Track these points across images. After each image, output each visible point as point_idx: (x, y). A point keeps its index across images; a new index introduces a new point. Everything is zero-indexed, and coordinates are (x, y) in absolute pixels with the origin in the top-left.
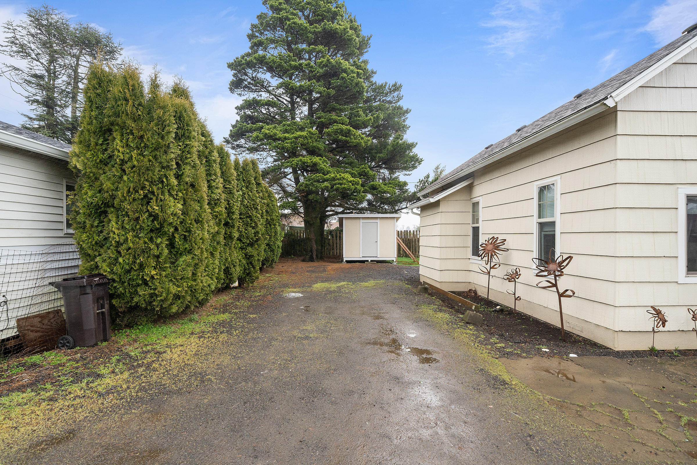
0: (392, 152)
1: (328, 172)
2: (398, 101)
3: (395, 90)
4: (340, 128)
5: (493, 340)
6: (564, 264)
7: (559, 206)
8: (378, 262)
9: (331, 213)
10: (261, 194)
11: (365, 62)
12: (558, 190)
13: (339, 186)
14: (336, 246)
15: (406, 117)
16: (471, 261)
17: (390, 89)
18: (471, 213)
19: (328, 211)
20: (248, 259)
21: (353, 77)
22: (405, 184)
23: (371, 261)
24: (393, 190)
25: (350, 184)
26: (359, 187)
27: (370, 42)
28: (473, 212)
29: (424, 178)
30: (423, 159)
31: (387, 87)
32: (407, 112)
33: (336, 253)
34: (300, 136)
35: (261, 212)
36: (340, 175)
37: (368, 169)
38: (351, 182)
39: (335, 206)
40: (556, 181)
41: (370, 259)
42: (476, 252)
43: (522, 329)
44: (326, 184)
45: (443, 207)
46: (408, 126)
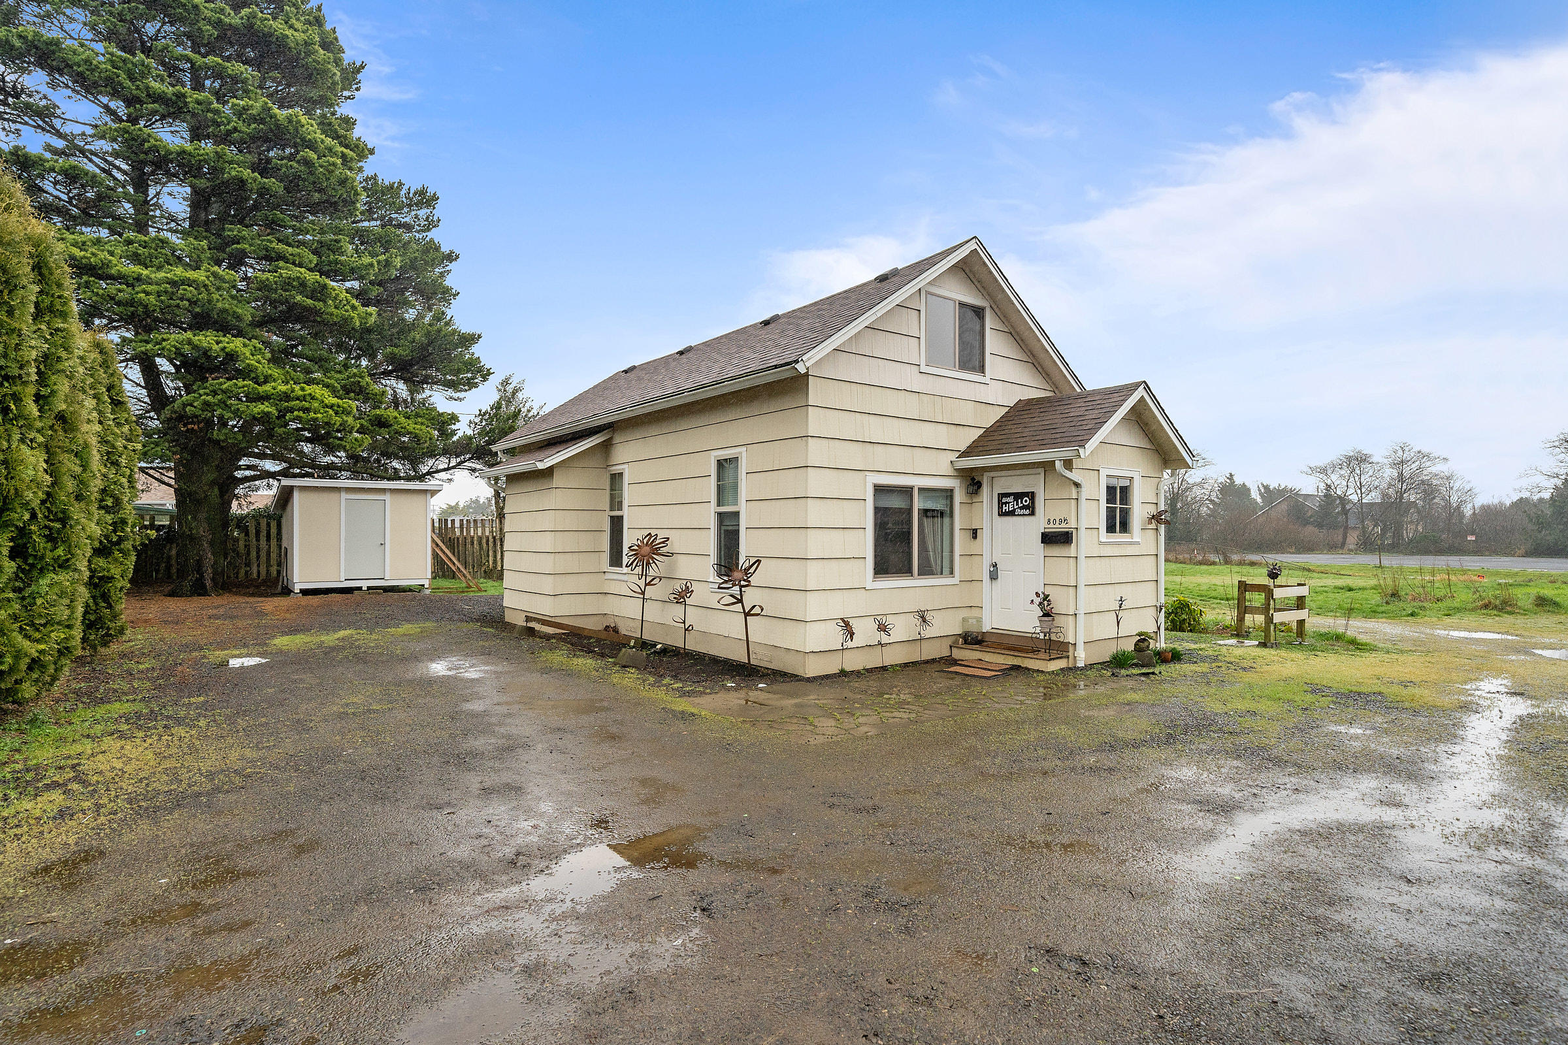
0: (424, 348)
1: (267, 379)
2: (429, 230)
3: (419, 205)
4: (298, 278)
5: (667, 681)
6: (751, 570)
7: (746, 488)
8: (386, 589)
9: (248, 473)
10: (126, 429)
11: (349, 122)
12: (743, 467)
13: (301, 413)
14: (258, 557)
15: (448, 268)
16: (608, 576)
17: (411, 200)
18: (608, 492)
19: (239, 468)
20: (96, 586)
21: (334, 164)
22: (454, 418)
23: (369, 588)
24: (428, 432)
25: (331, 412)
26: (350, 420)
27: (359, 76)
28: (612, 490)
29: (489, 409)
30: (491, 371)
31: (403, 192)
32: (451, 257)
33: (255, 575)
34: (189, 282)
35: (128, 472)
36: (303, 389)
37: (368, 379)
38: (331, 407)
39: (262, 456)
40: (740, 453)
41: (364, 585)
42: (616, 560)
43: (697, 670)
44: (265, 407)
45: (558, 480)
46: (454, 291)
